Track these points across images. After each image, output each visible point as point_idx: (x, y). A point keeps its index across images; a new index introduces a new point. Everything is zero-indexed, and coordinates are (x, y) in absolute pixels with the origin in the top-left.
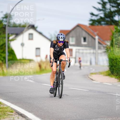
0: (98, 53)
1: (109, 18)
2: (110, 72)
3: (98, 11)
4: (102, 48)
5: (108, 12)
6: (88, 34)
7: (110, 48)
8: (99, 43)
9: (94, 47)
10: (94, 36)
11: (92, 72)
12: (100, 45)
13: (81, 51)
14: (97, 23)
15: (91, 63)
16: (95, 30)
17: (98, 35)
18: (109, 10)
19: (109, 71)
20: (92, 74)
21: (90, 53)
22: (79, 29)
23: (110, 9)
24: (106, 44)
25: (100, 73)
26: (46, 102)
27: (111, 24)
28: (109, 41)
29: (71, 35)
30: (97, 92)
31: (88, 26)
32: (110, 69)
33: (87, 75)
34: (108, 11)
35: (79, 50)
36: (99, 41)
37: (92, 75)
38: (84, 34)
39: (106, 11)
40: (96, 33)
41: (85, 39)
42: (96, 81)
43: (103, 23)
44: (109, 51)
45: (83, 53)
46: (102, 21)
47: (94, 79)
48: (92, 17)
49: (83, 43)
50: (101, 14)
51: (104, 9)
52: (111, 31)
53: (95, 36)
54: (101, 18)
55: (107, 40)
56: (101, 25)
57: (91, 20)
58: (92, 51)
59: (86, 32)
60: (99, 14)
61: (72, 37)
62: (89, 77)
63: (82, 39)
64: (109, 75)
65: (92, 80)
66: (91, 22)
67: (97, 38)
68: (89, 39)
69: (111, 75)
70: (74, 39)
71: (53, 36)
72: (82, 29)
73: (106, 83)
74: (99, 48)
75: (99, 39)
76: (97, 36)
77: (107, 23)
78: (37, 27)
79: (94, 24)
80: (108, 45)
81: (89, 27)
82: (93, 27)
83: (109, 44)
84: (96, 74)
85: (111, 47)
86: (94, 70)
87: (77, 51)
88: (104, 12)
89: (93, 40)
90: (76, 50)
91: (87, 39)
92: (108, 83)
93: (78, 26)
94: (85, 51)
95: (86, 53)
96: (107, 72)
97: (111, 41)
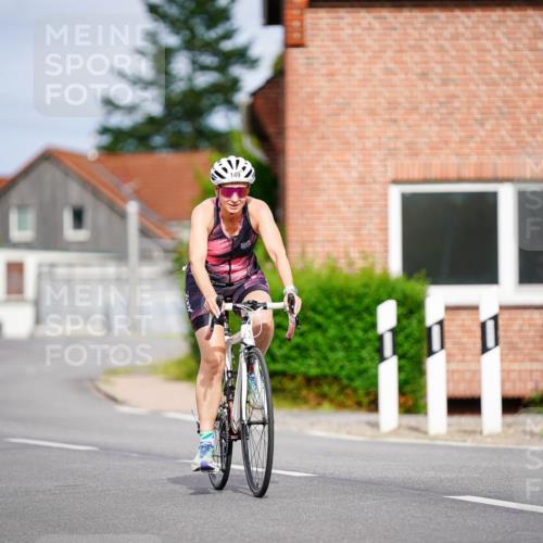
0: (140, 280)
2: (193, 364)
4: (157, 253)
6: (96, 193)
8: (144, 232)
12: (148, 243)
13: (61, 272)
14: (131, 144)
16: (126, 176)
17: (138, 195)
18: (183, 85)
19: (188, 356)
20: (113, 372)
21: (103, 280)
22: (48, 172)
23: (190, 79)
24: (173, 239)
25: (151, 370)
27: (195, 148)
28: (187, 223)
30: (135, 455)
31: (91, 159)
33: (92, 380)
34: (179, 87)
35: (53, 265)
36: (145, 222)
37: (113, 379)
38: (76, 194)
40: (128, 188)
41: (78, 217)
42: (131, 406)
43: (158, 140)
45: (69, 281)
47: (119, 395)
49: (70, 233)
52: (197, 176)
53: (125, 200)
54: (151, 120)
55: (178, 217)
56: (151, 149)
57: (105, 131)
58: (111, 270)
59: (85, 184)
61: (22, 208)
62: (99, 390)
63: (68, 218)
64: (189, 376)
65: (114, 399)
66: (106, 140)
67: (132, 208)
68: (96, 214)
70: (31, 216)
72: (67, 172)
74: (145, 256)
75: (142, 214)
76: (132, 199)
77: (176, 144)
79: (119, 146)
81: (98, 160)
82: (115, 162)
84: (130, 371)
87: (45, 269)
89: (115, 218)
90: (40, 265)
91: (88, 217)
93: (48, 157)
94: (79, 271)
95: (86, 281)
96: (180, 363)
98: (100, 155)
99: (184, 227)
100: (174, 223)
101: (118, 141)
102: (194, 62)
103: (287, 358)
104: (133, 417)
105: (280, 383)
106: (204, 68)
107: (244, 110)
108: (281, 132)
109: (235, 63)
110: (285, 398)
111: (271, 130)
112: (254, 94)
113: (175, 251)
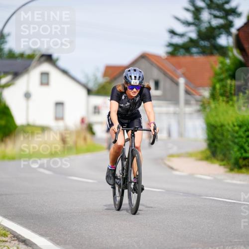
0: (185, 114)
1: (207, 41)
2: (209, 153)
3: (184, 25)
4: (193, 102)
5: (206, 28)
6: (165, 74)
7: (209, 103)
8: (187, 92)
9: (175, 100)
10: (175, 78)
11: (171, 152)
12: (189, 97)
14: (182, 51)
15: (169, 135)
16: (179, 66)
17: (184, 75)
18: (206, 25)
19: (207, 150)
20: (172, 156)
21: (167, 114)
22: (144, 64)
23: (209, 23)
24: (200, 95)
25: (189, 155)
27: (211, 54)
28: (207, 88)
30: (182, 194)
31: (163, 58)
32: (210, 146)
33: (162, 159)
34: (204, 26)
36: (188, 88)
37: (172, 159)
38: (156, 74)
40: (179, 72)
41: (157, 84)
42: (180, 172)
43: (194, 50)
44: (208, 110)
46: (194, 47)
47: (174, 167)
48: (172, 37)
49: (153, 92)
50: (191, 31)
51: (197, 22)
52: (212, 67)
53: (178, 77)
54: (191, 40)
55: (203, 86)
56: (191, 54)
57: (171, 45)
58: (172, 109)
59: (160, 69)
60: (186, 32)
62: (165, 164)
64: (207, 159)
65: (172, 168)
66: (170, 49)
67: (182, 81)
68: (165, 83)
69: (211, 158)
71: (91, 77)
72: (152, 64)
73: (202, 174)
74: (187, 103)
75: (186, 84)
76: (181, 77)
77: (204, 52)
78: (57, 60)
79: (176, 52)
80: (204, 97)
81: (166, 59)
82: (174, 60)
83: (206, 93)
84: (179, 156)
85: (211, 101)
86: (175, 149)
88: (196, 28)
89: (174, 85)
91: (161, 85)
93: (144, 57)
95: (160, 114)
96: (202, 152)
97: (211, 88)
98: (167, 56)
99: (205, 90)
100: (201, 88)
101: (175, 50)
102: (211, 14)
104: (181, 177)
106: (216, 17)
109: (230, 15)
112: (239, 30)
113: (200, 101)
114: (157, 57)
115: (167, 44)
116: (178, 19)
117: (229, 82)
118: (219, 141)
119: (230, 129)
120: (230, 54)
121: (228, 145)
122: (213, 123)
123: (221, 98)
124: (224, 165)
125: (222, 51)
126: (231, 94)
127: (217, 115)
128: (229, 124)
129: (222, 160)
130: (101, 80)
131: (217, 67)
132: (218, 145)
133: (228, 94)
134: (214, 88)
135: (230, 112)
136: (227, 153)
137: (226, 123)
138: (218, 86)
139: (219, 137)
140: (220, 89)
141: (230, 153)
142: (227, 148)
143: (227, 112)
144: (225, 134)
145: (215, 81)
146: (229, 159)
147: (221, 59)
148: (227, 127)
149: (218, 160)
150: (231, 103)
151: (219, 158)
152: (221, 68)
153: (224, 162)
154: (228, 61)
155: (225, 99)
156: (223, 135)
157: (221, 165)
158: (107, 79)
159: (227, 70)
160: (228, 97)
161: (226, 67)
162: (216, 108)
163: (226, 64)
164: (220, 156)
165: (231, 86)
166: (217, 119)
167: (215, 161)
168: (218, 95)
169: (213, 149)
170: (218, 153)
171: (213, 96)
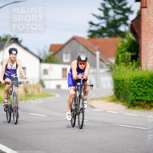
0: (100, 73)
1: (113, 29)
2: (115, 97)
3: (99, 19)
4: (105, 66)
5: (112, 20)
6: (87, 49)
7: (115, 67)
8: (101, 60)
10: (94, 52)
11: (92, 97)
12: (102, 63)
14: (98, 35)
16: (96, 44)
17: (99, 50)
18: (112, 19)
19: (114, 95)
20: (92, 99)
22: (74, 43)
23: (114, 17)
24: (109, 62)
25: (103, 99)
26: (34, 136)
27: (116, 36)
28: (113, 58)
29: (64, 50)
30: (99, 123)
31: (86, 39)
32: (115, 92)
36: (101, 57)
37: (92, 101)
38: (82, 49)
39: (109, 20)
40: (96, 48)
42: (98, 109)
43: (105, 34)
44: (114, 71)
46: (104, 32)
47: (94, 106)
48: (91, 27)
50: (103, 23)
51: (106, 17)
52: (116, 44)
53: (96, 51)
54: (103, 28)
55: (111, 56)
56: (103, 37)
57: (90, 31)
59: (84, 46)
60: (100, 23)
61: (66, 53)
64: (114, 101)
65: (93, 107)
66: (90, 34)
67: (98, 53)
69: (116, 100)
70: (69, 55)
71: (42, 52)
72: (79, 43)
73: (111, 111)
74: (101, 67)
75: (100, 55)
77: (110, 35)
78: (21, 41)
79: (94, 36)
80: (112, 63)
81: (88, 40)
82: (93, 40)
83: (113, 61)
84: (97, 99)
85: (116, 65)
86: (94, 95)
88: (106, 21)
89: (93, 56)
92: (113, 111)
93: (74, 39)
96: (111, 97)
97: (116, 57)
98: (88, 38)
99: (112, 59)
101: (93, 34)
102: (115, 12)
103: (141, 96)
104: (98, 112)
105: (139, 103)
106: (118, 14)
107: (129, 26)
108: (140, 32)
109: (127, 12)
110: (141, 107)
111: (137, 31)
112: (132, 21)
113: (109, 65)
114: (82, 39)
115: (88, 31)
116: (94, 15)
117: (127, 53)
118: (121, 90)
119: (128, 82)
120: (127, 36)
121: (127, 92)
122: (117, 79)
123: (122, 63)
124: (125, 105)
125: (122, 35)
126: (128, 61)
127: (120, 74)
128: (127, 80)
129: (124, 102)
130: (48, 53)
131: (119, 44)
132: (121, 92)
133: (127, 61)
134: (118, 57)
135: (128, 72)
136: (127, 97)
137: (125, 79)
138: (120, 56)
139: (121, 87)
140: (121, 58)
141: (128, 97)
142: (126, 94)
143: (126, 72)
144: (125, 85)
145: (118, 53)
146: (127, 101)
147: (121, 39)
148: (126, 81)
149: (120, 101)
150: (128, 66)
151: (121, 100)
152: (121, 45)
153: (125, 103)
154: (126, 41)
155: (124, 64)
156: (123, 86)
157: (122, 105)
158: (52, 53)
159: (125, 46)
160: (126, 63)
161: (125, 44)
162: (119, 69)
163: (125, 43)
164: (122, 99)
165: (128, 56)
166: (120, 76)
167: (119, 102)
168: (121, 61)
169: (118, 95)
170: (121, 97)
171: (117, 62)
